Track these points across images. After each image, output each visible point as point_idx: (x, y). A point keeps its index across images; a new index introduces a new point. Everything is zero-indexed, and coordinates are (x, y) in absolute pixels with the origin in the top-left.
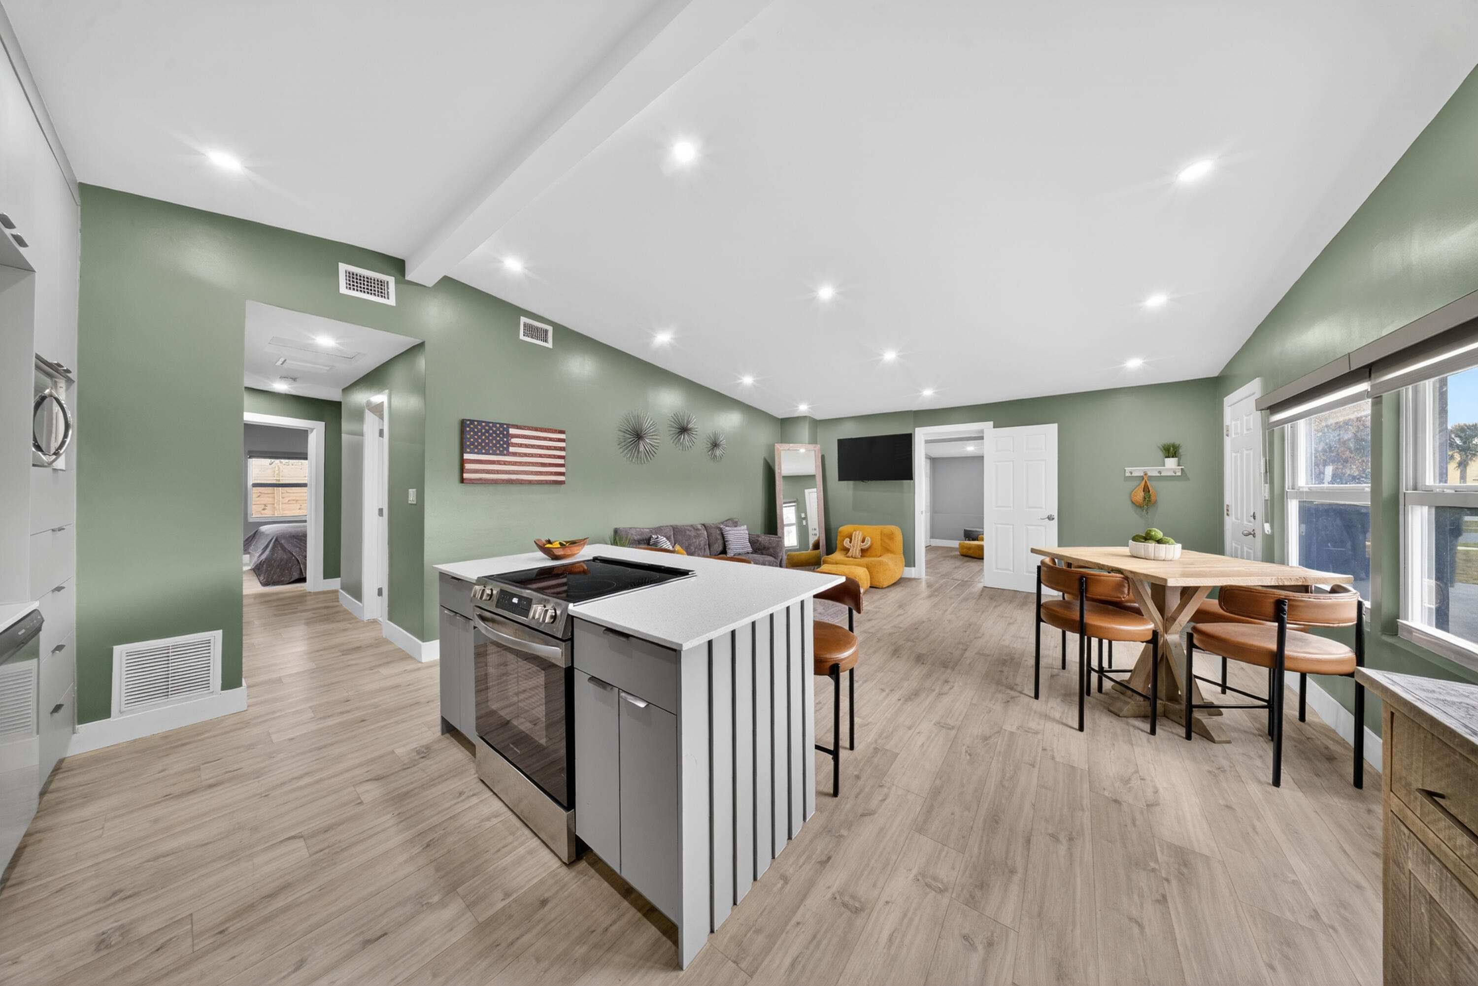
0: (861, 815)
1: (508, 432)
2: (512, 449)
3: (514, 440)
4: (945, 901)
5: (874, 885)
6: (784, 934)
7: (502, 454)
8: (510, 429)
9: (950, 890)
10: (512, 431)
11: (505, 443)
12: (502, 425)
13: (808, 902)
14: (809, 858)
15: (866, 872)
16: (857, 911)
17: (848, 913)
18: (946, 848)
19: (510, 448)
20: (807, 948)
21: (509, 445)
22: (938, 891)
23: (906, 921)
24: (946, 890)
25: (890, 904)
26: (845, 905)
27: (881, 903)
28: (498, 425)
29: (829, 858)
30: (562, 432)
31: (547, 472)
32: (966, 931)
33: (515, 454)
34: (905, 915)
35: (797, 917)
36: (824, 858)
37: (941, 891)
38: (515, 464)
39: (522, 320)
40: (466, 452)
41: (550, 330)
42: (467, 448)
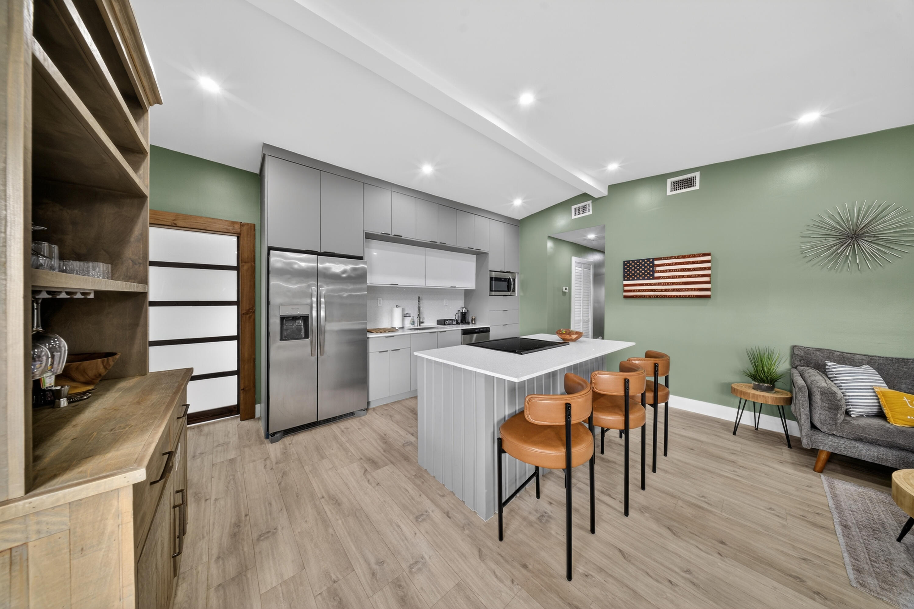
0: (480, 549)
1: (653, 263)
2: (656, 275)
3: (658, 268)
4: (404, 566)
5: (427, 532)
6: (418, 490)
7: (649, 279)
8: (655, 261)
9: (408, 574)
10: (656, 262)
11: (651, 271)
12: (648, 260)
13: (429, 501)
14: (452, 509)
15: (435, 531)
16: (417, 518)
17: (417, 514)
18: (439, 597)
19: (655, 274)
20: (410, 496)
21: (654, 272)
22: (412, 567)
23: (404, 538)
24: (410, 572)
25: (415, 535)
26: (422, 515)
27: (417, 531)
28: (646, 261)
29: (449, 517)
30: (709, 254)
31: (691, 289)
32: (385, 565)
33: (659, 278)
34: (407, 539)
35: (423, 495)
36: (450, 515)
37: (411, 567)
38: (659, 284)
39: (669, 181)
40: (625, 280)
41: (697, 175)
42: (626, 278)
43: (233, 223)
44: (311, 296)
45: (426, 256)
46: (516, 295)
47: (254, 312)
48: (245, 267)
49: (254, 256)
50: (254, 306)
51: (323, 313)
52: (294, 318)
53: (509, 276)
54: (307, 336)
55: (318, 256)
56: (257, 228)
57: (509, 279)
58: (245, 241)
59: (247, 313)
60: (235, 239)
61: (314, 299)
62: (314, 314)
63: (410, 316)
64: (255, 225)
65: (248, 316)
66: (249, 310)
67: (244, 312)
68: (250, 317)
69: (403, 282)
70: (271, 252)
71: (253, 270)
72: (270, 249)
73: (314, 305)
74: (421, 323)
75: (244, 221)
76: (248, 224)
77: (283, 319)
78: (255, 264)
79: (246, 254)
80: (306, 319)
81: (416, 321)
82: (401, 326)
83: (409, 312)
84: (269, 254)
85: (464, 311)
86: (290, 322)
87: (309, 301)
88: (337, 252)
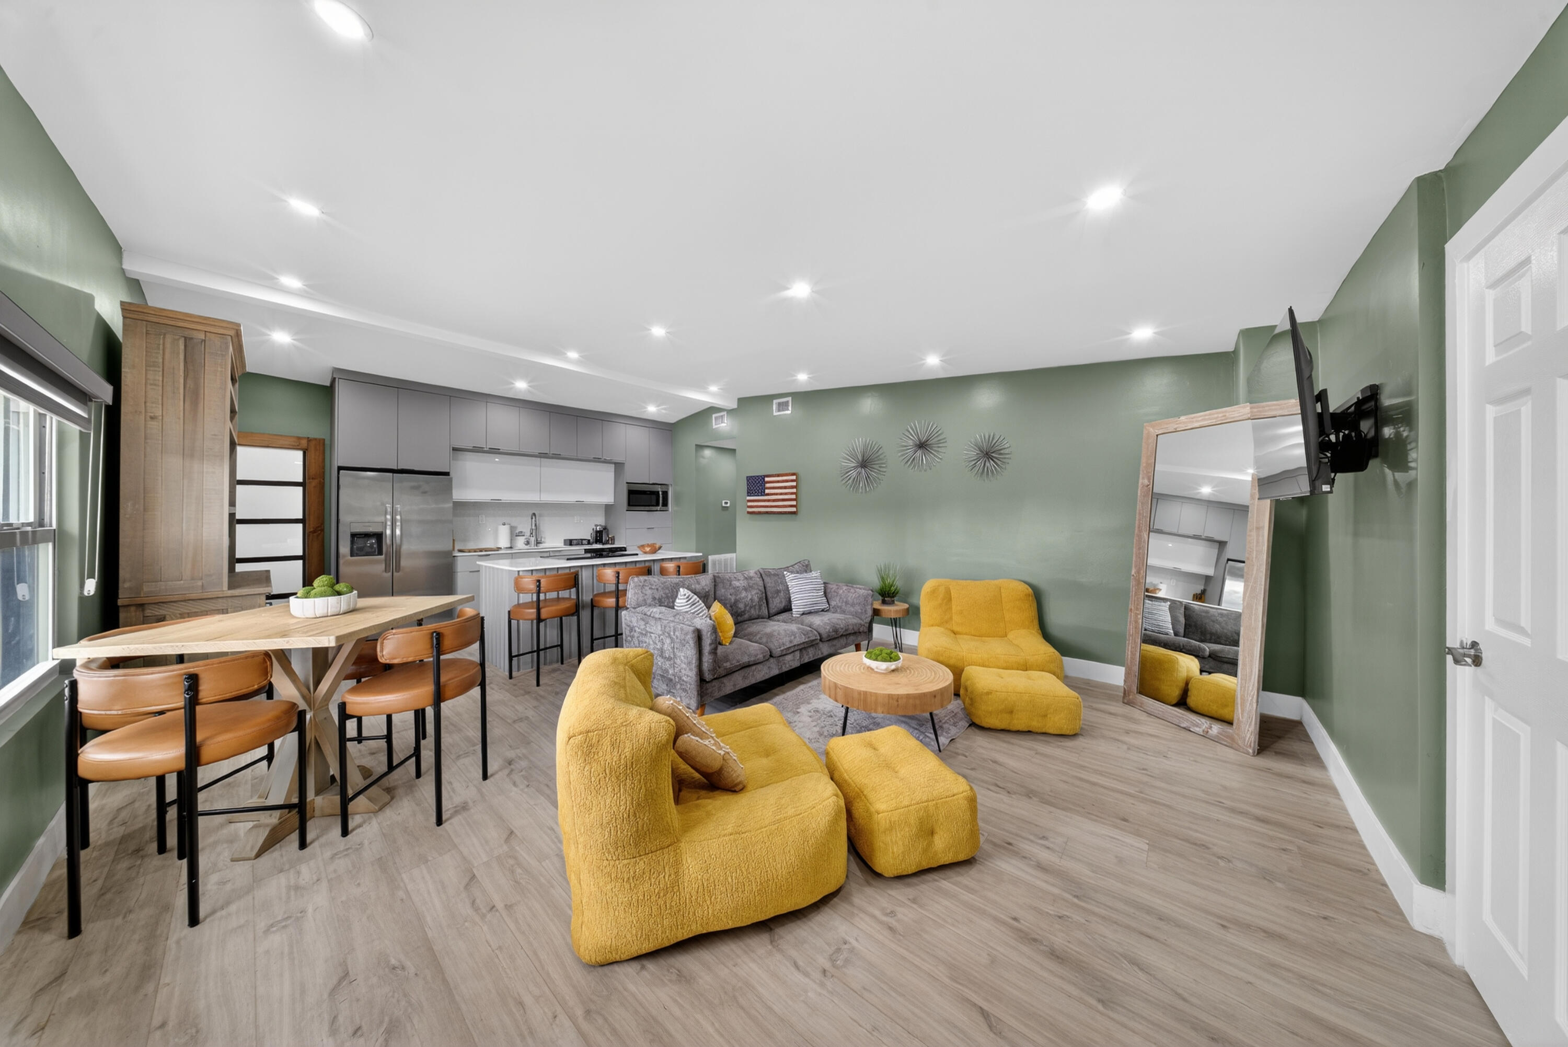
1: (764, 480)
2: (767, 491)
3: (767, 485)
7: (761, 495)
10: (767, 479)
11: (763, 488)
12: (762, 476)
21: (765, 489)
28: (760, 477)
30: (796, 474)
31: (785, 505)
33: (768, 494)
38: (769, 501)
39: (775, 401)
40: (748, 496)
41: (789, 399)
42: (749, 494)
43: (299, 438)
44: (386, 513)
45: (541, 467)
46: (670, 510)
47: (323, 530)
48: (312, 484)
49: (324, 473)
50: (323, 523)
51: (398, 532)
52: (367, 535)
53: (659, 489)
54: (380, 553)
55: (394, 474)
56: (327, 442)
57: (658, 492)
58: (312, 455)
59: (314, 532)
60: (300, 454)
61: (389, 517)
62: (388, 532)
63: (524, 536)
64: (324, 440)
65: (315, 534)
66: (317, 527)
67: (312, 530)
68: (318, 536)
69: (507, 496)
70: (341, 471)
71: (322, 486)
72: (340, 468)
73: (389, 523)
74: (538, 543)
75: (311, 436)
76: (315, 439)
77: (354, 536)
78: (324, 479)
79: (313, 470)
80: (379, 536)
81: (533, 540)
82: (510, 546)
83: (523, 531)
84: (338, 473)
85: (598, 530)
86: (361, 539)
87: (382, 519)
88: (416, 469)
